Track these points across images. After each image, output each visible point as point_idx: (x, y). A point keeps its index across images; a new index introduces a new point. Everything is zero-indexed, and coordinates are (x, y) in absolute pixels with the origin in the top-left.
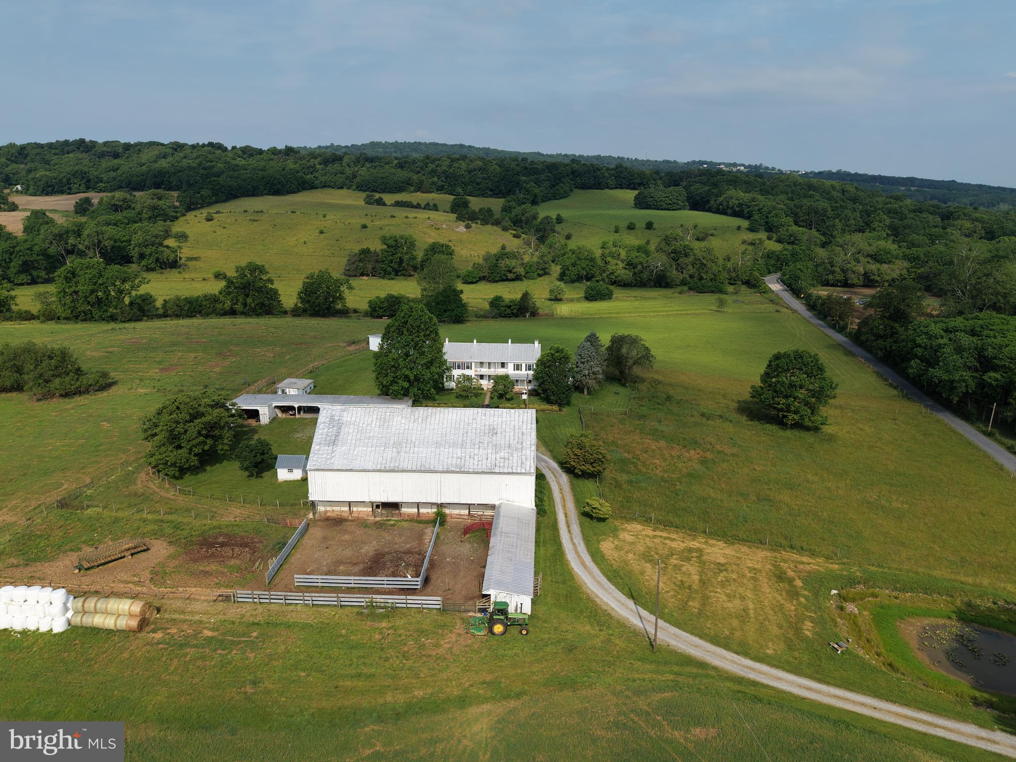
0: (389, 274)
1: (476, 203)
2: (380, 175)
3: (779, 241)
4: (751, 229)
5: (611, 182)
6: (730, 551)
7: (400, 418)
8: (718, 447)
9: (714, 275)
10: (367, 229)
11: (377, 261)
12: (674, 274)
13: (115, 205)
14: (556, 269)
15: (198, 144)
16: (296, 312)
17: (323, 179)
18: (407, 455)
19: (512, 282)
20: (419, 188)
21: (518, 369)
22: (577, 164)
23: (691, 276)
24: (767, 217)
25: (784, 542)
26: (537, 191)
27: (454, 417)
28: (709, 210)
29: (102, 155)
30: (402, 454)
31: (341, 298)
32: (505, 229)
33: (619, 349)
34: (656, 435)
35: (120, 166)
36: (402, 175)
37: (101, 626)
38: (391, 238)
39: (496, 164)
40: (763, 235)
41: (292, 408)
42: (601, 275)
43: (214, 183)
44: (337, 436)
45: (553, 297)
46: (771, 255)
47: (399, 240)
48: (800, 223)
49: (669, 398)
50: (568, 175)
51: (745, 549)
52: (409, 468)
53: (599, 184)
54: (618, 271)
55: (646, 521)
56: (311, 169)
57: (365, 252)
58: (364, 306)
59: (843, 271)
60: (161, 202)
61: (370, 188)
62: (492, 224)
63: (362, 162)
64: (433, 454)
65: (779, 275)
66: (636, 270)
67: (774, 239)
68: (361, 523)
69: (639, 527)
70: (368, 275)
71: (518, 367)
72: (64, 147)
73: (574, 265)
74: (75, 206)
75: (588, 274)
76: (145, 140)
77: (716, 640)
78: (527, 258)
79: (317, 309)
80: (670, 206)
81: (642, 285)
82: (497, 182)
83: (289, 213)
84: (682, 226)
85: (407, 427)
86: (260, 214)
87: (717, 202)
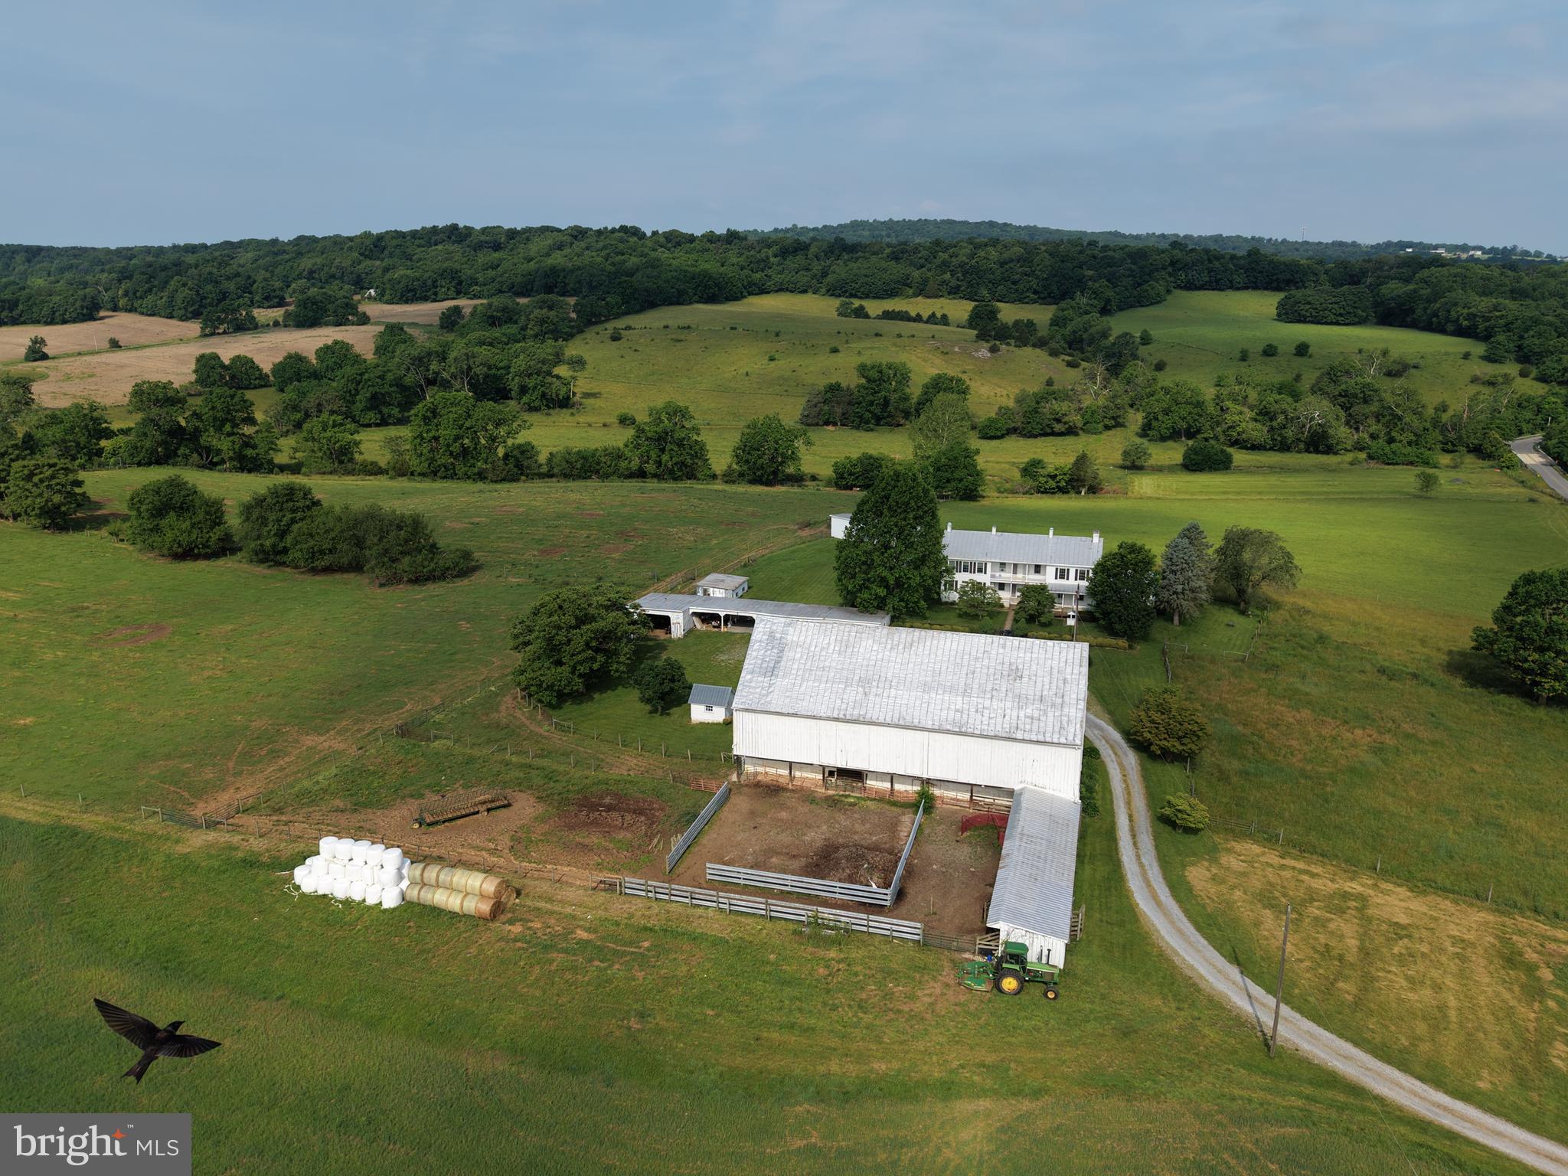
0: (867, 422)
1: (1009, 313)
2: (863, 272)
3: (1542, 379)
4: (1490, 358)
5: (1238, 279)
6: (1418, 905)
7: (870, 642)
8: (1407, 727)
9: (1416, 435)
10: (839, 355)
11: (849, 403)
12: (1341, 432)
13: (492, 317)
14: (1136, 419)
15: (606, 228)
16: (729, 477)
17: (778, 278)
18: (878, 699)
19: (1061, 438)
20: (922, 291)
21: (1062, 577)
22: (1181, 251)
23: (1373, 437)
24: (1521, 338)
25: (1524, 902)
26: (1110, 293)
27: (954, 647)
28: (1413, 326)
29: (479, 247)
30: (871, 697)
31: (794, 457)
32: (1054, 353)
33: (1239, 553)
34: (1295, 698)
35: (501, 260)
36: (897, 270)
37: (443, 906)
38: (873, 367)
39: (1046, 251)
40: (1511, 369)
41: (716, 617)
42: (1212, 429)
43: (625, 285)
44: (777, 662)
45: (1128, 463)
46: (1525, 404)
47: (885, 370)
49: (1321, 639)
50: (1164, 268)
51: (1447, 905)
52: (881, 720)
53: (1217, 281)
54: (1243, 425)
55: (1269, 840)
56: (762, 265)
57: (834, 389)
58: (827, 471)
60: (553, 313)
61: (846, 291)
62: (1034, 346)
63: (837, 252)
64: (918, 702)
65: (1538, 437)
66: (1274, 424)
67: (1533, 375)
68: (807, 796)
69: (1256, 849)
70: (835, 424)
71: (1062, 574)
72: (430, 236)
73: (1167, 412)
74: (441, 319)
75: (1190, 427)
76: (536, 224)
77: (1382, 1052)
78: (1087, 402)
79: (759, 473)
80: (1340, 319)
81: (1284, 447)
82: (1046, 279)
83: (728, 329)
84: (1360, 351)
85: (880, 656)
86: (686, 331)
87: (1429, 311)
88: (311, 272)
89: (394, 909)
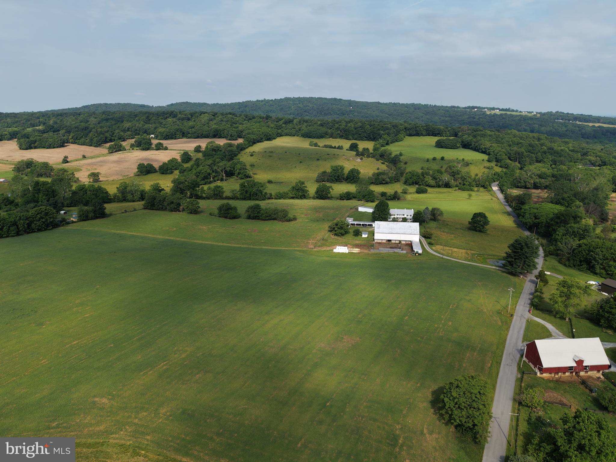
1: (361, 145)
2: (312, 130)
3: (501, 167)
4: (489, 161)
5: (424, 133)
9: (470, 183)
10: (320, 161)
11: (329, 176)
12: (452, 182)
13: (213, 149)
14: (403, 179)
16: (314, 198)
17: (286, 131)
18: (394, 231)
19: (384, 185)
20: (332, 136)
21: (408, 216)
22: (407, 124)
23: (460, 183)
24: (496, 155)
25: (469, 249)
26: (388, 139)
28: (472, 149)
29: (183, 119)
31: (330, 192)
32: (378, 160)
33: (434, 212)
34: (444, 232)
36: (323, 129)
37: (354, 252)
38: (334, 167)
39: (368, 124)
40: (493, 164)
42: (422, 182)
44: (379, 227)
45: (404, 192)
46: (496, 174)
48: (512, 158)
49: (447, 224)
50: (403, 130)
51: (461, 250)
54: (429, 181)
56: (280, 127)
58: (338, 196)
59: (524, 182)
61: (308, 136)
63: (302, 122)
64: (399, 231)
65: (497, 183)
66: (437, 181)
67: (499, 166)
69: (440, 246)
70: (325, 182)
73: (410, 178)
78: (390, 175)
79: (322, 197)
80: (452, 147)
81: (439, 186)
82: (369, 134)
83: (284, 152)
84: (457, 159)
86: (272, 153)
87: (475, 146)
88: (129, 129)
89: (348, 253)
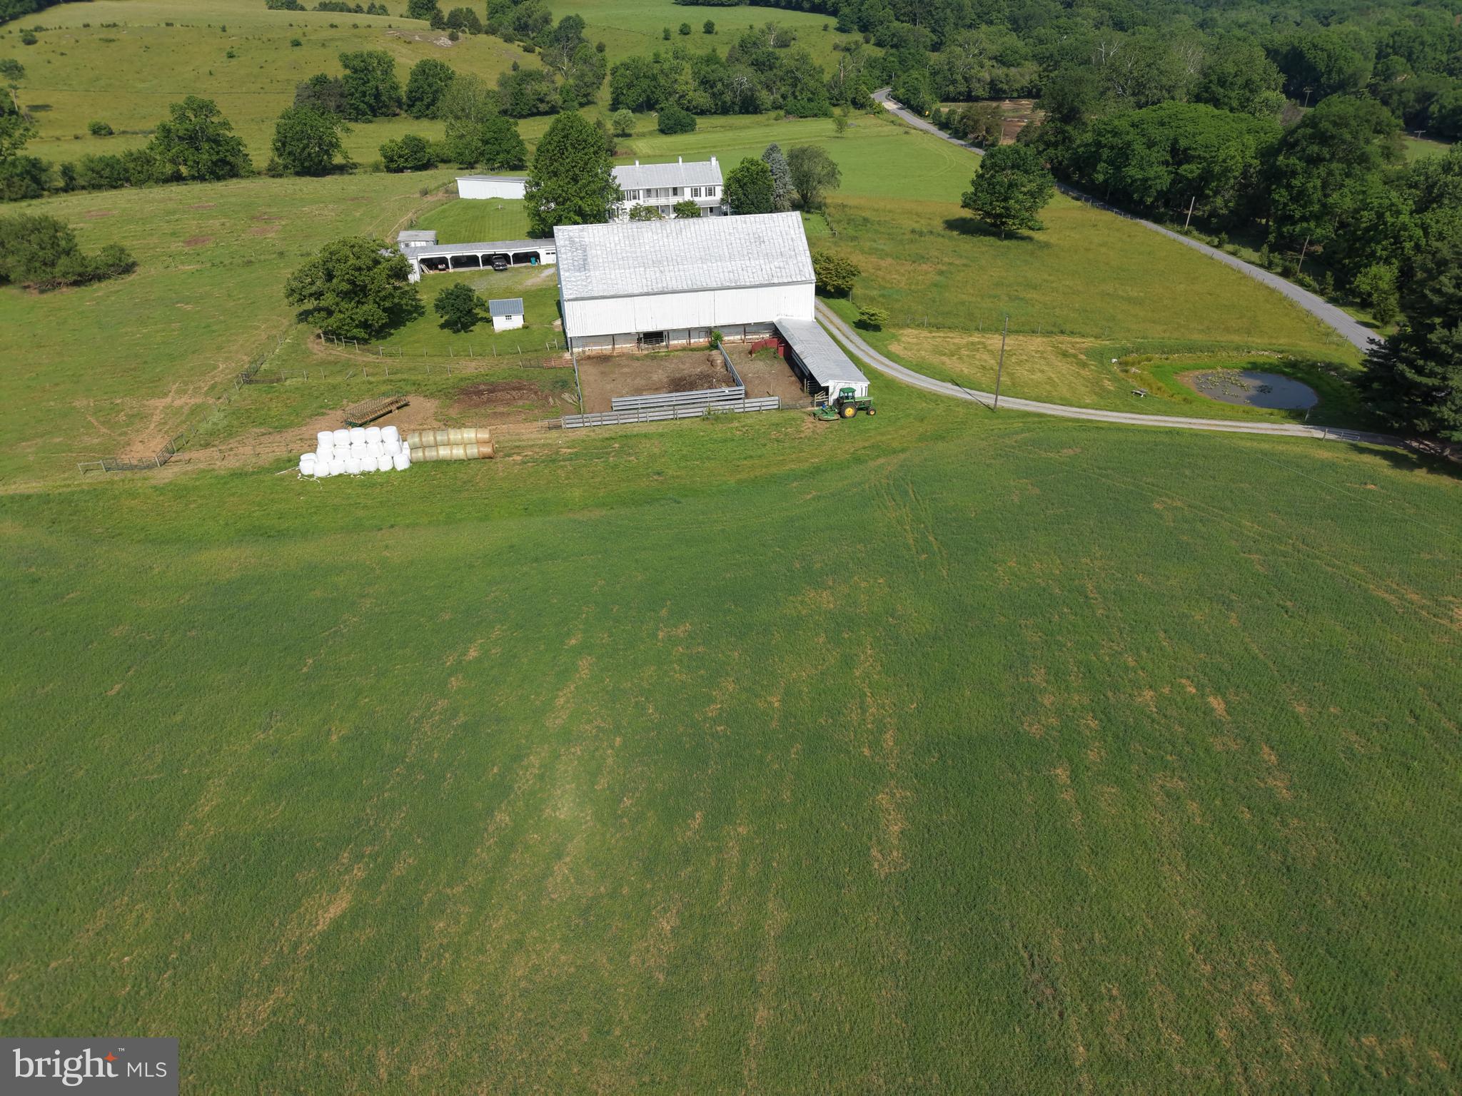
0: (364, 114)
3: (879, 44)
4: (842, 29)
7: (650, 234)
8: (946, 260)
12: (762, 94)
14: (605, 95)
18: (672, 274)
21: (696, 195)
23: (784, 97)
25: (1055, 330)
27: (712, 228)
30: (667, 273)
31: (335, 145)
32: (508, 40)
33: (801, 164)
34: (878, 253)
37: (449, 458)
40: (858, 37)
41: (443, 260)
42: (667, 99)
44: (585, 260)
45: (619, 132)
46: (874, 65)
47: (368, 59)
48: (902, 17)
49: (866, 220)
51: (1021, 338)
52: (680, 288)
55: (918, 326)
57: (321, 81)
62: (487, 33)
64: (701, 271)
65: (889, 89)
66: (715, 90)
67: (873, 41)
69: (915, 332)
71: (696, 192)
73: (630, 87)
75: (650, 99)
84: (752, 27)
85: (661, 243)
89: (404, 471)
